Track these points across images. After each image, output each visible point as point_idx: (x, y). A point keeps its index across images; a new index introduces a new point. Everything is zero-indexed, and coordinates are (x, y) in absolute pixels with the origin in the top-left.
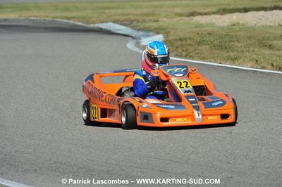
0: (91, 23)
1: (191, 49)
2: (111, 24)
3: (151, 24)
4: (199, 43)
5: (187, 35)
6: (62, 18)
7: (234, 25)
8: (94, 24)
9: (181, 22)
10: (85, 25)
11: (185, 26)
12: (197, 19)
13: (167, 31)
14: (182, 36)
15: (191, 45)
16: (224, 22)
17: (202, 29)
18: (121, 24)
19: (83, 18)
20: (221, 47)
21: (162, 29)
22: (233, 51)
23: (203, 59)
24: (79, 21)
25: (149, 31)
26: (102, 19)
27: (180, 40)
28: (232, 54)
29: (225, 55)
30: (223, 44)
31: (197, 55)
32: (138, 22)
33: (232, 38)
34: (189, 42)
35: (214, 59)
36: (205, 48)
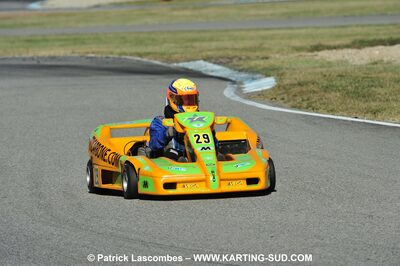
0: (173, 62)
1: (315, 98)
2: (202, 62)
3: (257, 62)
4: (326, 89)
5: (310, 78)
6: (131, 55)
7: (376, 63)
8: (178, 62)
9: (301, 58)
10: (165, 64)
11: (305, 65)
12: (324, 54)
13: (281, 72)
14: (302, 80)
15: (314, 92)
16: (362, 59)
17: (331, 69)
18: (215, 63)
19: (162, 54)
20: (357, 94)
21: (273, 70)
22: (374, 100)
23: (332, 111)
24: (155, 59)
25: (255, 72)
26: (188, 56)
27: (300, 84)
28: (373, 105)
29: (363, 105)
30: (361, 90)
31: (323, 107)
32: (240, 59)
33: (373, 81)
34: (311, 87)
35: (347, 111)
36: (333, 96)
